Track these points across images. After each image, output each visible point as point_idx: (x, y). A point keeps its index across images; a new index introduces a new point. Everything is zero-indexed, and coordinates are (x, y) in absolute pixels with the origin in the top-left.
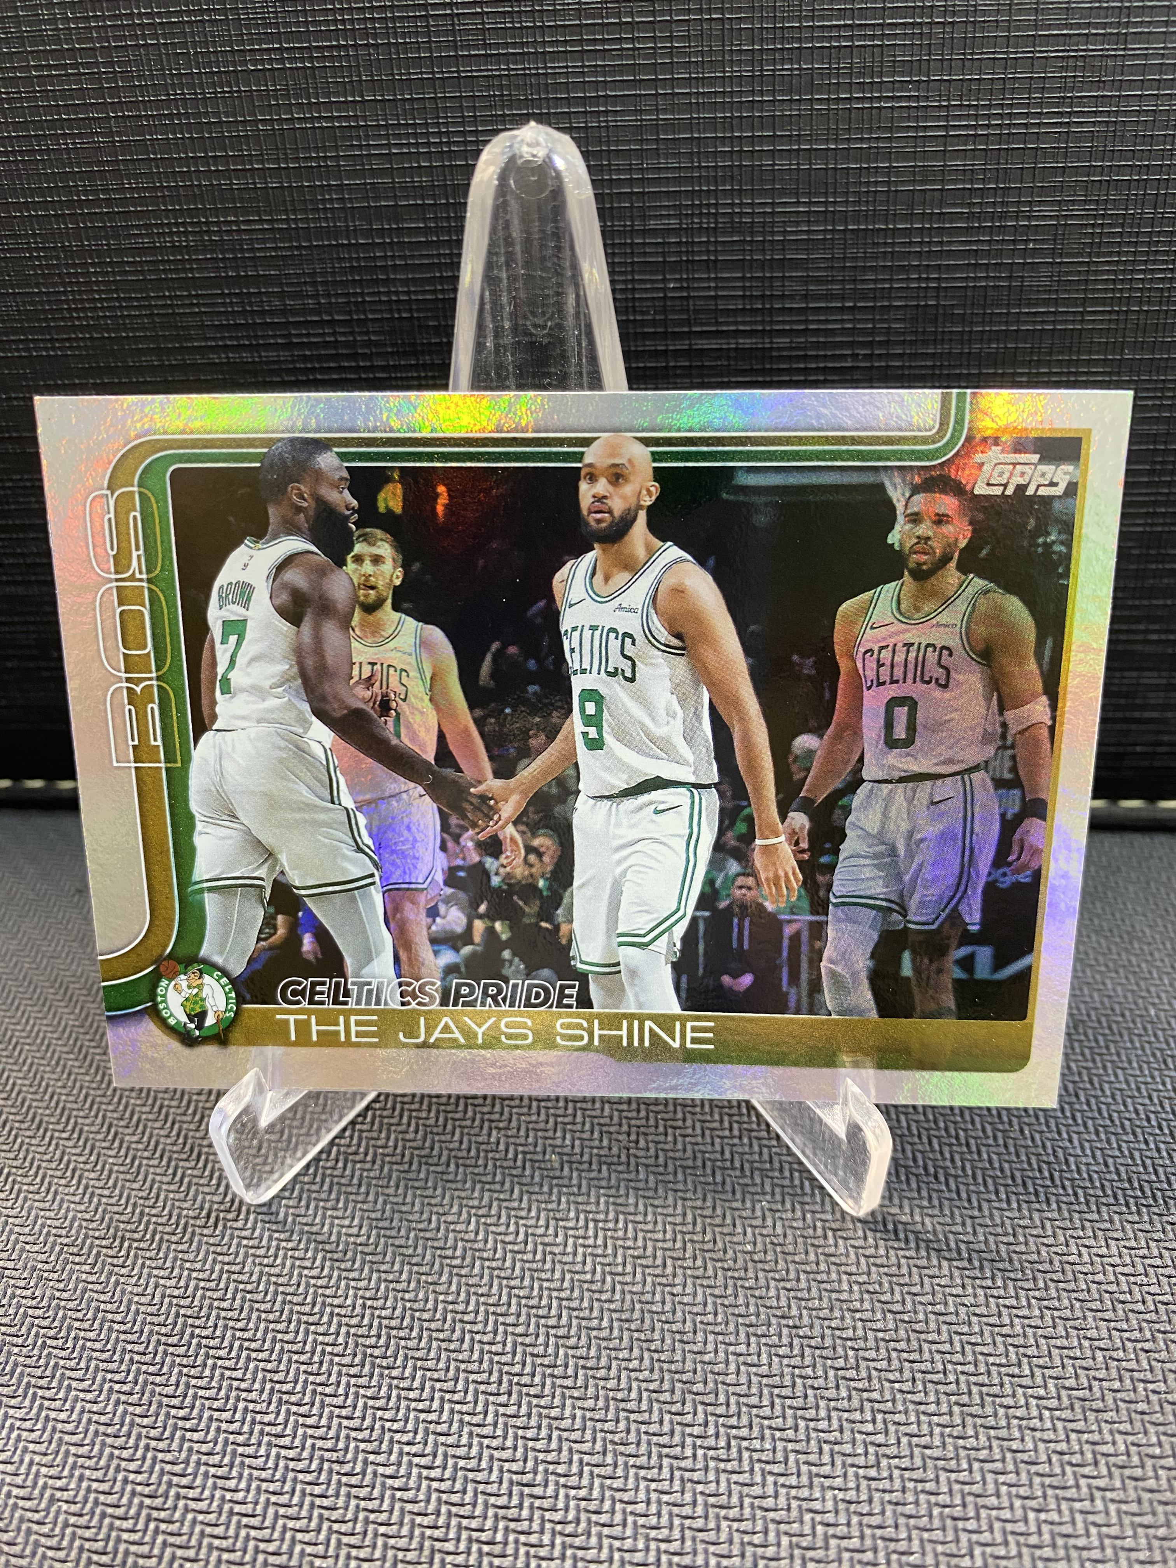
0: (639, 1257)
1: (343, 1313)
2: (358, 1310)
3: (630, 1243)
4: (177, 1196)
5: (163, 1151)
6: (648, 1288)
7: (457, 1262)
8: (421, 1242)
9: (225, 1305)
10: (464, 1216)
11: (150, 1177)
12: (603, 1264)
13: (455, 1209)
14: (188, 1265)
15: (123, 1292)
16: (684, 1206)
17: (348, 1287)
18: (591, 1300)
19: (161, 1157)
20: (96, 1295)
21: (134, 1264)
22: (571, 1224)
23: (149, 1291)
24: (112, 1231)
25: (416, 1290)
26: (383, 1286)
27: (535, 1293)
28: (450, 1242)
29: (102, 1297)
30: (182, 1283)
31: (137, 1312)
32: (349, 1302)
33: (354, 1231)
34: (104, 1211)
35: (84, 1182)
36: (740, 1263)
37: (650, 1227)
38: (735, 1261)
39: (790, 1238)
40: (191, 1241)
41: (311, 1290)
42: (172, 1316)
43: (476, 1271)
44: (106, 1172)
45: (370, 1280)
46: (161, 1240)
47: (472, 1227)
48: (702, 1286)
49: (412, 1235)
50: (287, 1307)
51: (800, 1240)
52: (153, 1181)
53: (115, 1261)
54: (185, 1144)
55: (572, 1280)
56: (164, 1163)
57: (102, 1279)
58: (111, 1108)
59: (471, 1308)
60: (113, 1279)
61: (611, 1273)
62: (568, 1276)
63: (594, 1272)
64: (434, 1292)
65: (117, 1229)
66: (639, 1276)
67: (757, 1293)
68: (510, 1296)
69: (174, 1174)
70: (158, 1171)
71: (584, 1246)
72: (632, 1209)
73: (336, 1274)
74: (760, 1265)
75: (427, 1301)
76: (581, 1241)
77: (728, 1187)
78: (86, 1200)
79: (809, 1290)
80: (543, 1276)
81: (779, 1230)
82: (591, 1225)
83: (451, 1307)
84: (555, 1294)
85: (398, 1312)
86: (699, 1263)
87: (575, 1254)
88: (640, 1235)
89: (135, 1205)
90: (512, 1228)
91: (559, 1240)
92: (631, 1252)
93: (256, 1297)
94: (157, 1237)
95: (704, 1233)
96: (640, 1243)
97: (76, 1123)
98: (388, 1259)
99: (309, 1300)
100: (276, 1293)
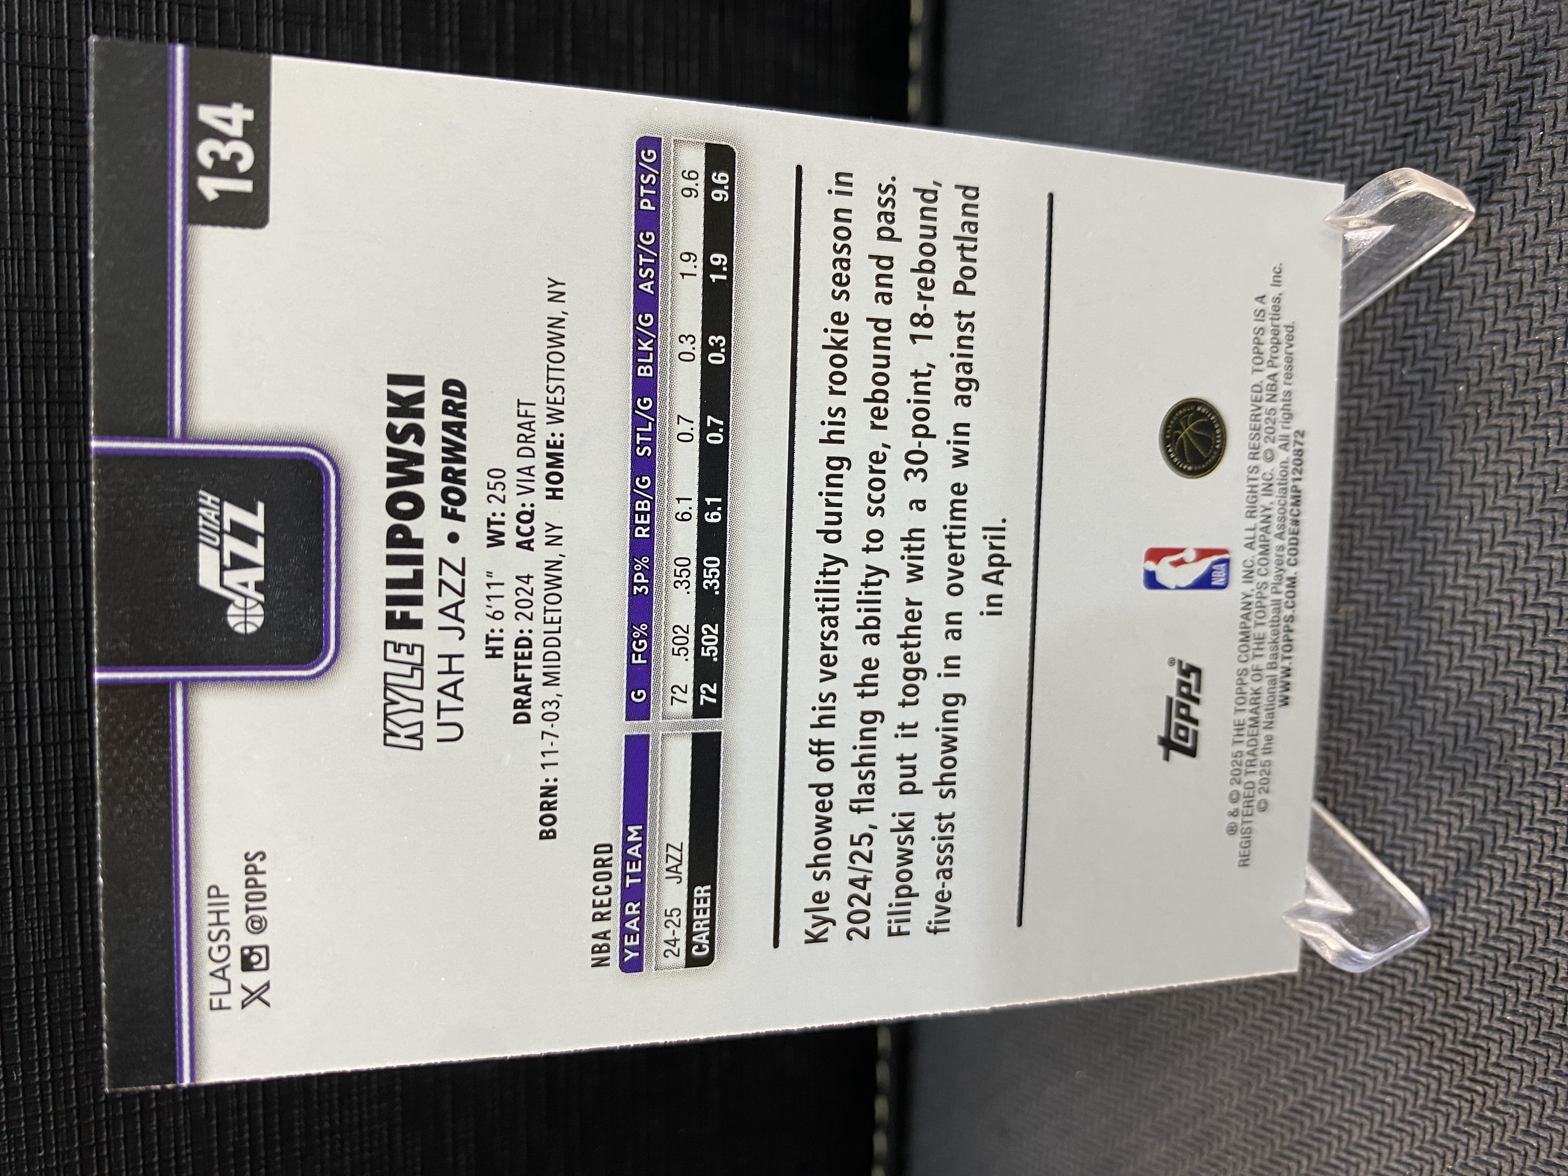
0: (1472, 514)
1: (1538, 854)
2: (1535, 837)
3: (1454, 525)
4: (1384, 1038)
5: (1326, 1051)
6: (1512, 504)
7: (1474, 722)
8: (1448, 763)
9: (1524, 988)
10: (1416, 713)
11: (1359, 1068)
12: (1480, 555)
13: (1406, 723)
14: (1473, 1029)
15: (1505, 1103)
16: (1407, 462)
17: (1503, 848)
18: (1526, 569)
19: (1334, 1054)
20: (1508, 1135)
21: (1469, 1090)
22: (1428, 592)
23: (1504, 1074)
24: (1426, 1113)
25: (1510, 769)
26: (1504, 808)
27: (1516, 633)
28: (1449, 730)
29: (1511, 1126)
30: (1496, 1036)
31: (1531, 1088)
32: (1524, 847)
33: (1431, 839)
34: (1402, 1120)
35: (1364, 1142)
36: (1480, 398)
37: (1433, 501)
38: (1478, 404)
39: (1451, 340)
40: (1442, 1025)
41: (1508, 889)
42: (1537, 1049)
43: (1486, 700)
44: (1353, 1117)
45: (1495, 822)
46: (1440, 1058)
47: (1429, 704)
48: (1510, 442)
49: (1439, 773)
50: (1529, 918)
51: (1453, 328)
52: (1365, 1064)
53: (1466, 1110)
54: (1317, 1027)
55: (1499, 591)
56: (1342, 1051)
57: (1487, 1126)
58: (1271, 1108)
59: (1535, 708)
60: (1489, 1114)
61: (1492, 546)
62: (1495, 596)
63: (1489, 566)
64: (1512, 749)
65: (1424, 1107)
66: (1497, 514)
67: (1521, 377)
68: (1519, 663)
69: (1356, 1040)
70: (1351, 1057)
71: (1456, 577)
72: (1409, 522)
73: (1488, 861)
74: (1485, 375)
75: (1523, 758)
76: (1449, 581)
77: (1384, 413)
78: (1386, 1141)
79: (1518, 318)
80: (1494, 623)
81: (1441, 353)
82: (1429, 568)
83: (1533, 730)
84: (1518, 611)
85: (1539, 791)
86: (1481, 445)
87: (1465, 587)
88: (1442, 512)
89: (1394, 1086)
90: (1432, 659)
91: (1447, 605)
92: (1464, 524)
93: (1515, 953)
94: (1436, 1062)
95: (1441, 439)
96: (1454, 513)
97: (1290, 1148)
98: (1468, 801)
99: (1520, 893)
100: (1509, 930)
